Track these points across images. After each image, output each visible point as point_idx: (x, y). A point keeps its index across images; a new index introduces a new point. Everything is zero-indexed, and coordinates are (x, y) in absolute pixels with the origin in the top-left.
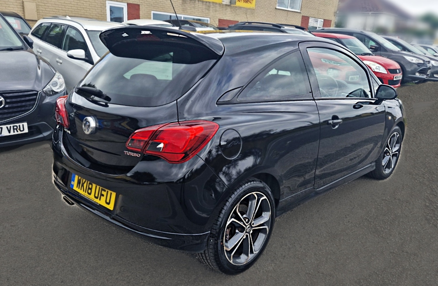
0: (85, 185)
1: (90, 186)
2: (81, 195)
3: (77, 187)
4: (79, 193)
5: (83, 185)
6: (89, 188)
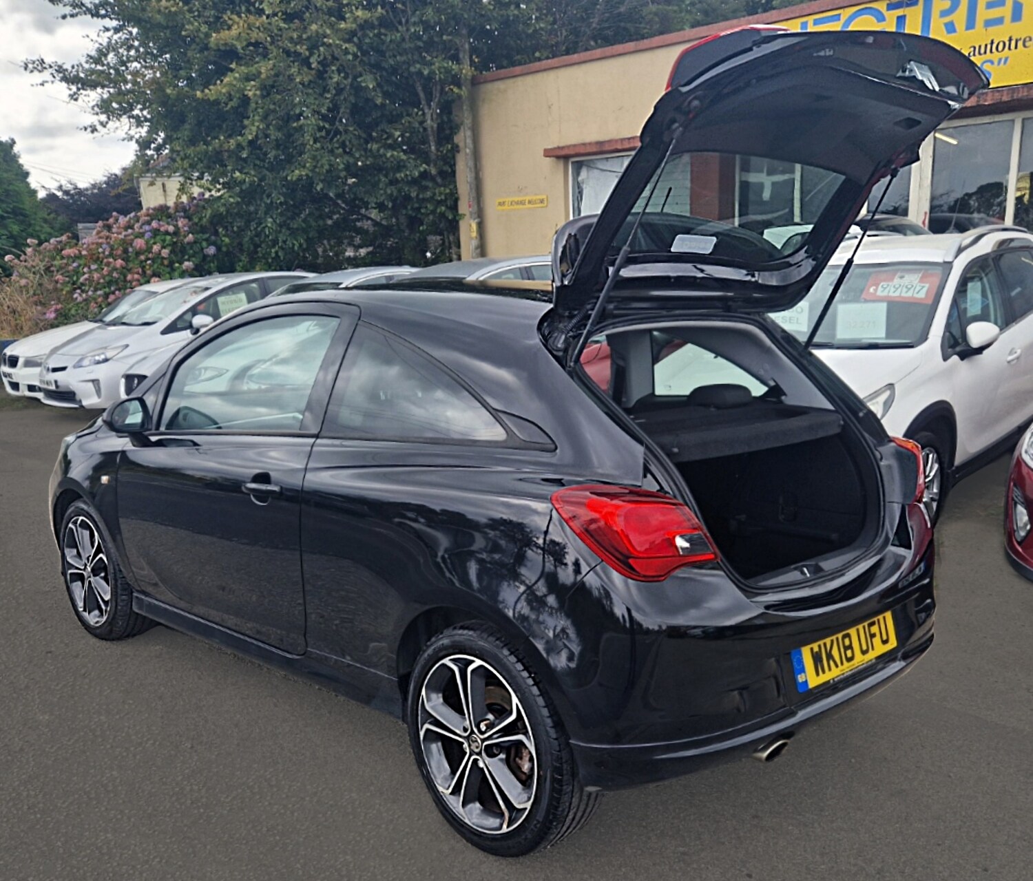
0: (835, 653)
1: (847, 642)
2: (836, 680)
3: (818, 674)
4: (829, 681)
5: (830, 656)
6: (846, 648)
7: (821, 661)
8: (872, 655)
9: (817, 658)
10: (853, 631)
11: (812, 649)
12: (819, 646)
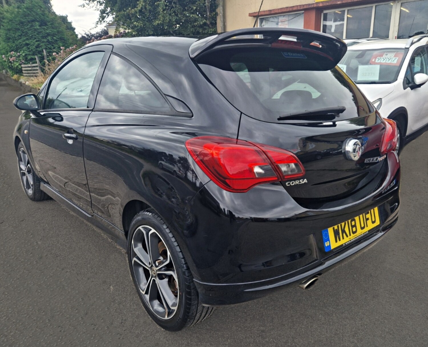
1: (353, 223)
2: (346, 244)
4: (342, 245)
6: (352, 227)
7: (339, 234)
8: (366, 229)
9: (336, 233)
10: (357, 218)
11: (334, 228)
12: (338, 226)
